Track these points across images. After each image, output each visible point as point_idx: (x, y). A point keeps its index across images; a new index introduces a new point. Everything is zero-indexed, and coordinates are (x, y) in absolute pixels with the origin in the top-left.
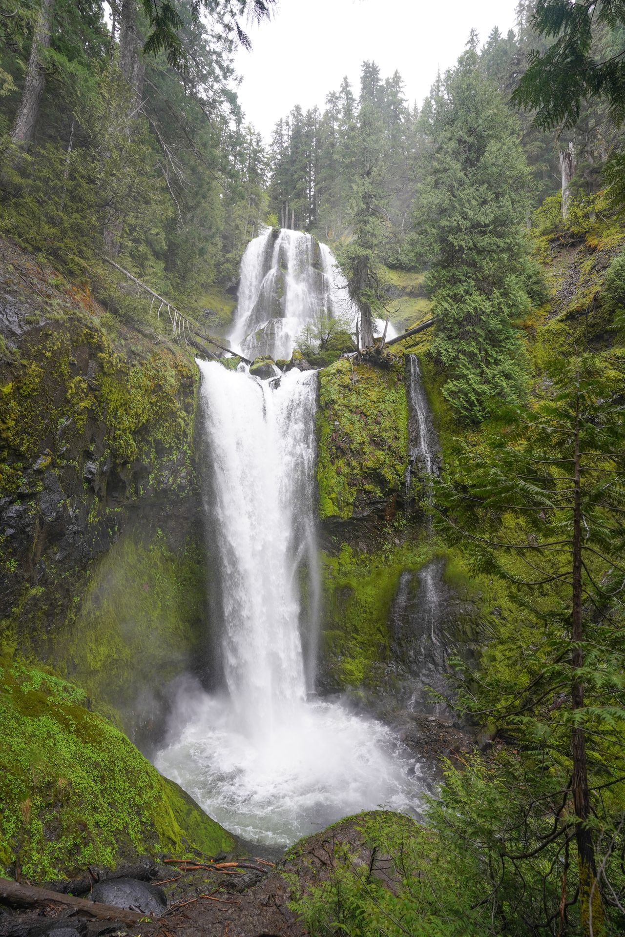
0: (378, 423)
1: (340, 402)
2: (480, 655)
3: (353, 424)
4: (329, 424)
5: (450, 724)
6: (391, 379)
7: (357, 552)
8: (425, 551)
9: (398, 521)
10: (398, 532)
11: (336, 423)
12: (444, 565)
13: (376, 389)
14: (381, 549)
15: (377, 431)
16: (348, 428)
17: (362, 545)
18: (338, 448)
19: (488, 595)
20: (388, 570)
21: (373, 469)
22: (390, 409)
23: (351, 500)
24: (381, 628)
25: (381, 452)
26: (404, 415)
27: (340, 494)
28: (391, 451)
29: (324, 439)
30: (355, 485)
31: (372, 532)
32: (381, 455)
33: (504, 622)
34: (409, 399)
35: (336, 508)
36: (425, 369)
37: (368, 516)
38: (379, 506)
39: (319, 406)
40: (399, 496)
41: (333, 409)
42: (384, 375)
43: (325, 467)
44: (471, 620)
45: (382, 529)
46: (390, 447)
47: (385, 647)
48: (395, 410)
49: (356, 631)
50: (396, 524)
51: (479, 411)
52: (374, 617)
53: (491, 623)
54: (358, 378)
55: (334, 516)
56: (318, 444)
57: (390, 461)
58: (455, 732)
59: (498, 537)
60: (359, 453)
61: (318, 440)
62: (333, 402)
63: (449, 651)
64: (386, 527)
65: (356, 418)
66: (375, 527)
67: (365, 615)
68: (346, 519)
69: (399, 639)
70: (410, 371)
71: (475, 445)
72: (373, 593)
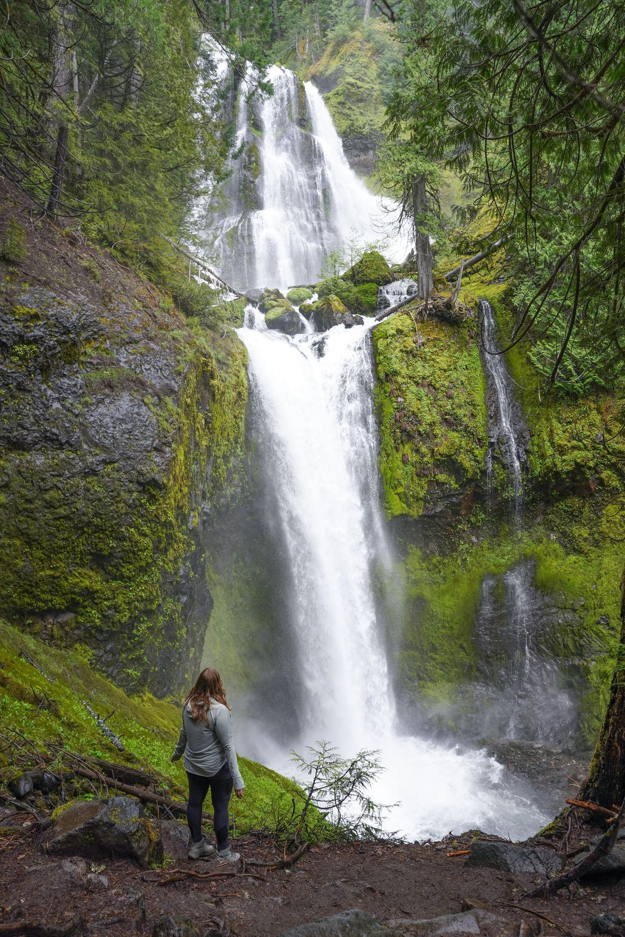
0: (450, 397)
1: (403, 373)
2: (587, 671)
3: (419, 399)
4: (392, 402)
5: (559, 751)
6: (462, 338)
7: (428, 556)
8: (508, 552)
9: (476, 515)
10: (474, 528)
11: (400, 399)
12: (534, 566)
13: (446, 353)
14: (456, 550)
15: (449, 407)
16: (414, 405)
17: (433, 546)
18: (403, 431)
19: (591, 603)
20: (466, 576)
21: (447, 456)
22: (463, 378)
23: (422, 494)
24: (465, 645)
25: (456, 434)
26: (480, 385)
27: (408, 488)
28: (468, 432)
29: (386, 420)
30: (426, 476)
31: (446, 530)
32: (454, 436)
33: (613, 633)
34: (484, 363)
35: (404, 505)
36: (501, 319)
37: (442, 512)
38: (454, 500)
39: (377, 379)
40: (477, 486)
41: (396, 382)
42: (454, 333)
43: (388, 455)
44: (573, 632)
45: (456, 526)
46: (467, 427)
47: (470, 667)
48: (469, 379)
49: (434, 649)
50: (473, 519)
51: (577, 382)
52: (456, 632)
53: (597, 634)
54: (422, 340)
55: (402, 515)
56: (379, 427)
57: (467, 444)
58: (566, 759)
59: (599, 533)
60: (427, 437)
61: (379, 422)
62: (396, 373)
63: (548, 667)
64: (460, 522)
65: (423, 391)
66: (449, 525)
67: (444, 631)
68: (416, 517)
69: (487, 656)
70: (482, 324)
71: (570, 423)
72: (451, 603)
